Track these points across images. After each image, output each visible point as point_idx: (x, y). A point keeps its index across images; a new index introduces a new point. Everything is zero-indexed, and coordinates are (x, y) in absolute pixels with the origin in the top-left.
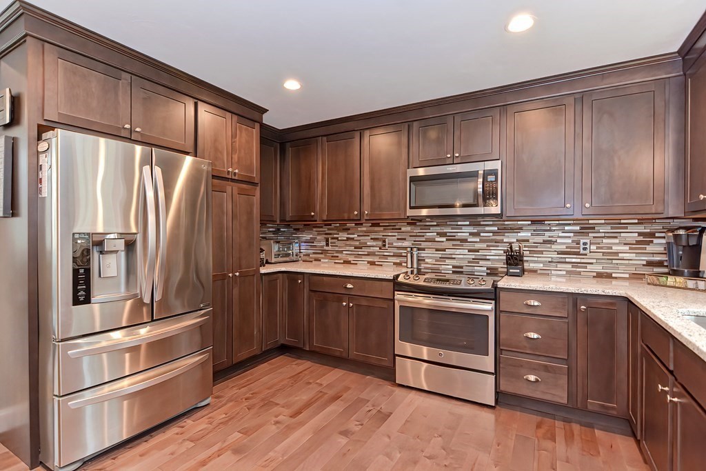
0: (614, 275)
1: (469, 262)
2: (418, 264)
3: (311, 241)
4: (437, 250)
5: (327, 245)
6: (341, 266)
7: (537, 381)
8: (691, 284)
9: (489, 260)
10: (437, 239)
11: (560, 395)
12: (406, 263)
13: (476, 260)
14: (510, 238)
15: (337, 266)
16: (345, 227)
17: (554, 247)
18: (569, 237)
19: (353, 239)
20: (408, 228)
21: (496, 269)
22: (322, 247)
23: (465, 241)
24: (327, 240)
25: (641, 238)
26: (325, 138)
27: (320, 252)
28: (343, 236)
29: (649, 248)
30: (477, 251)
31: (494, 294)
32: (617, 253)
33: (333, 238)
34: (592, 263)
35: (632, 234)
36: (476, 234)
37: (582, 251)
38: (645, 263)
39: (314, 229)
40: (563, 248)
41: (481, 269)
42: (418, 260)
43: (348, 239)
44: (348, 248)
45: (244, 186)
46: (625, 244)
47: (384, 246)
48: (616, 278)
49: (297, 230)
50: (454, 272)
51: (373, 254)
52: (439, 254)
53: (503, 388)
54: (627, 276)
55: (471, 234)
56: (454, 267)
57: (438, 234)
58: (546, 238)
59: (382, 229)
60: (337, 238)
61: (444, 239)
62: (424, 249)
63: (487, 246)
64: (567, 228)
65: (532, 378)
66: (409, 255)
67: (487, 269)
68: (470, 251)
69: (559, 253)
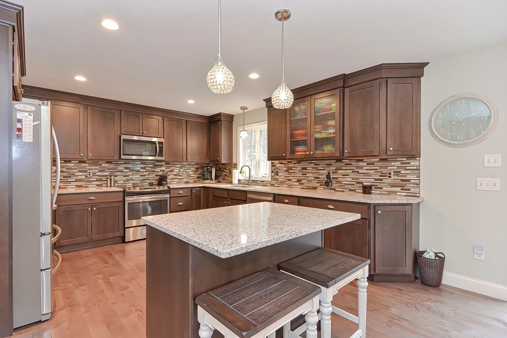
0: (190, 182)
1: (140, 181)
4: (124, 176)
9: (149, 179)
10: (124, 171)
12: (107, 184)
13: (144, 180)
14: (158, 169)
17: (173, 173)
18: (177, 169)
20: (107, 165)
21: (152, 183)
23: (139, 171)
25: (196, 170)
29: (198, 173)
30: (145, 176)
31: (169, 191)
32: (190, 175)
34: (184, 178)
35: (193, 168)
36: (144, 168)
37: (181, 174)
38: (197, 177)
40: (175, 173)
42: (114, 182)
46: (192, 171)
47: (89, 175)
51: (81, 180)
52: (125, 178)
54: (193, 182)
55: (142, 168)
56: (133, 184)
57: (125, 168)
58: (170, 169)
59: (87, 165)
61: (128, 171)
62: (116, 176)
63: (149, 173)
64: (177, 166)
66: (109, 180)
67: (149, 183)
68: (141, 176)
69: (175, 175)
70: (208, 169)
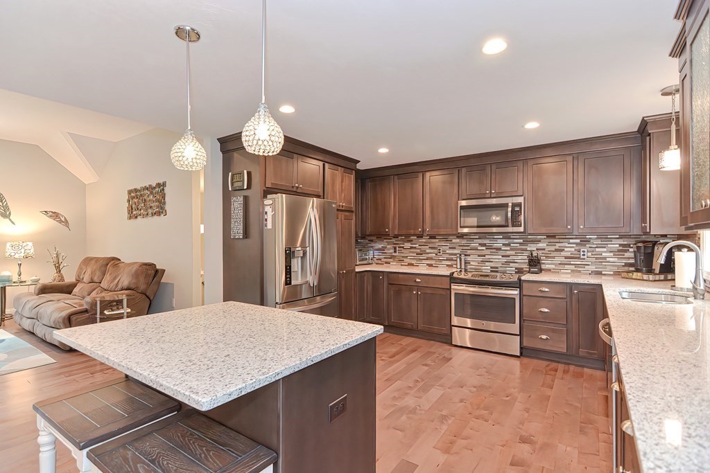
0: (603, 273)
1: (503, 264)
2: (465, 266)
3: (383, 249)
4: (479, 256)
5: (395, 252)
6: (407, 267)
7: (547, 338)
8: (645, 277)
9: (517, 262)
10: (479, 248)
11: (562, 347)
12: (457, 265)
13: (508, 263)
14: (532, 248)
15: (403, 267)
16: (409, 239)
17: (563, 254)
18: (573, 247)
19: (415, 248)
20: (458, 240)
21: (522, 269)
22: (392, 253)
23: (500, 249)
24: (395, 248)
25: (621, 248)
26: (396, 177)
27: (390, 257)
28: (407, 245)
29: (627, 255)
30: (508, 256)
31: (519, 284)
32: (605, 258)
33: (399, 247)
34: (588, 265)
35: (615, 245)
36: (508, 245)
37: (582, 257)
38: (623, 264)
39: (385, 241)
40: (568, 254)
41: (511, 269)
42: (465, 263)
43: (411, 248)
44: (411, 254)
45: (347, 213)
46: (611, 252)
47: (440, 252)
48: (605, 275)
49: (372, 241)
50: (492, 271)
51: (431, 259)
52: (480, 259)
53: (525, 344)
54: (612, 273)
55: (504, 245)
56: (491, 268)
58: (557, 247)
59: (437, 240)
60: (403, 247)
61: (484, 248)
62: (469, 255)
63: (516, 253)
64: (571, 241)
65: (544, 337)
66: (458, 259)
67: (516, 269)
68: (503, 256)
69: (566, 258)
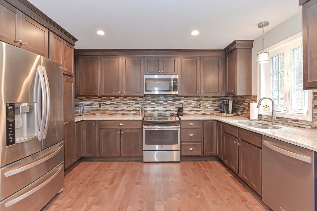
0: (207, 114)
1: (164, 112)
2: (144, 114)
3: (90, 105)
4: (151, 108)
5: (100, 107)
6: (108, 116)
7: (193, 150)
8: (228, 115)
9: (171, 111)
10: (151, 103)
11: (199, 153)
12: (140, 113)
13: (166, 111)
14: (177, 102)
15: (105, 116)
16: (110, 99)
17: (191, 105)
18: (195, 102)
19: (114, 104)
20: (140, 99)
21: (173, 114)
22: (97, 107)
23: (162, 104)
24: (100, 104)
25: (213, 102)
27: (96, 110)
28: (108, 102)
29: (215, 105)
30: (167, 107)
32: (207, 107)
33: (102, 104)
34: (201, 110)
35: (211, 101)
37: (198, 107)
38: (214, 109)
39: (92, 99)
40: (193, 106)
41: (168, 114)
42: (144, 112)
43: (111, 104)
44: (111, 108)
46: (209, 104)
47: (129, 106)
48: (207, 115)
49: (82, 99)
50: (158, 116)
51: (124, 110)
53: (182, 154)
54: (210, 114)
55: (165, 101)
56: (158, 114)
57: (152, 101)
58: (188, 102)
59: (128, 99)
60: (105, 104)
61: (154, 103)
62: (146, 108)
63: (170, 106)
64: (194, 99)
65: (191, 149)
66: (141, 110)
67: (170, 114)
68: (164, 107)
69: (192, 107)
70: (224, 102)
